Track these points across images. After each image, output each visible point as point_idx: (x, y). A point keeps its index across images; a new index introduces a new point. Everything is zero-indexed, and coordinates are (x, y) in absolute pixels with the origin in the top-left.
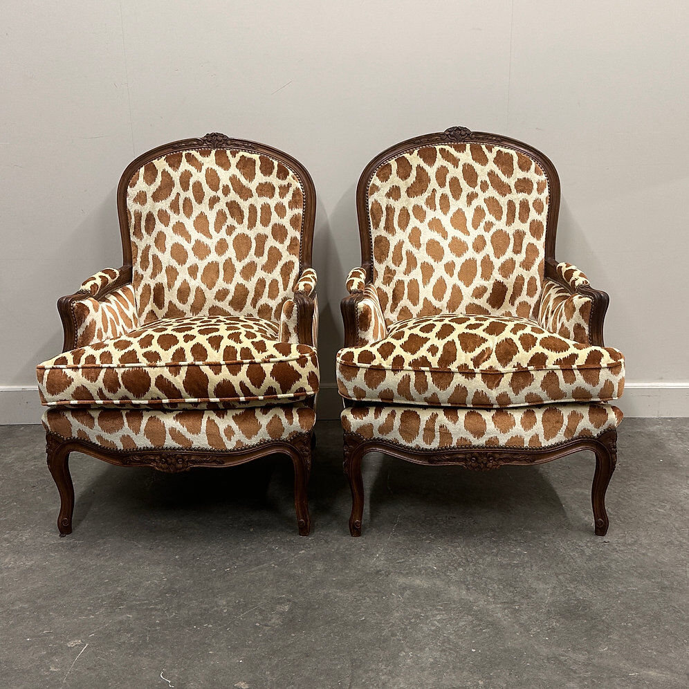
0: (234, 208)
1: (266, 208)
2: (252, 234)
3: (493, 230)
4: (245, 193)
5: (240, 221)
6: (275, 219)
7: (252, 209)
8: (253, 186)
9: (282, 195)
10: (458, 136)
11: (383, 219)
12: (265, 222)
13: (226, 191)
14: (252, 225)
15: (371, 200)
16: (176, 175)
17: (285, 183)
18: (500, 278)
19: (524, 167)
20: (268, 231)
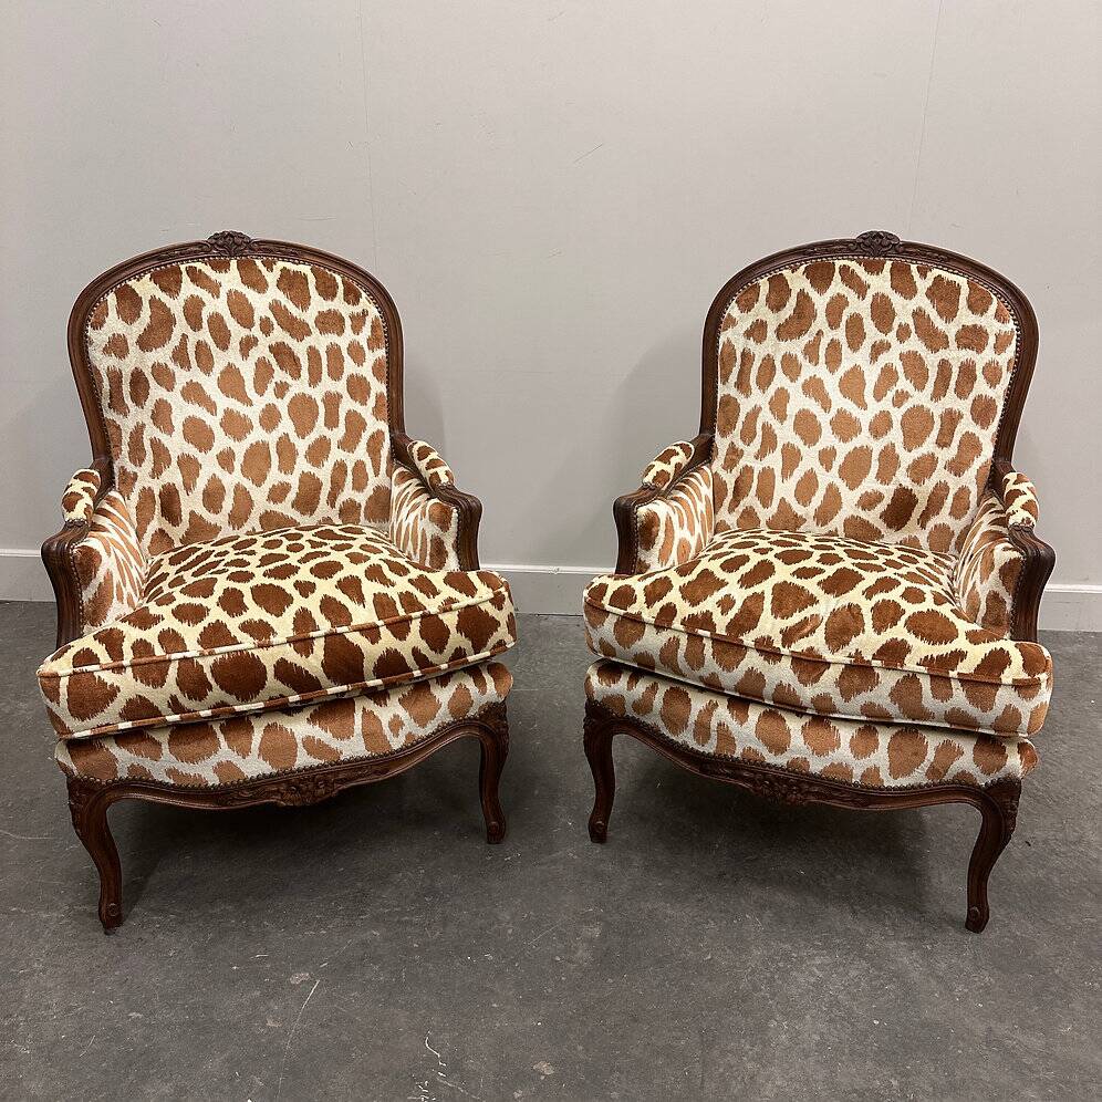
0: (281, 353)
1: (334, 351)
2: (317, 394)
3: (907, 405)
4: (298, 329)
5: (296, 375)
6: (350, 367)
7: (313, 353)
8: (309, 316)
9: (357, 329)
10: (874, 247)
11: (736, 370)
12: (336, 373)
13: (266, 328)
14: (315, 379)
15: (722, 339)
16: (176, 306)
17: (357, 309)
18: (907, 483)
19: (978, 306)
20: (340, 387)
